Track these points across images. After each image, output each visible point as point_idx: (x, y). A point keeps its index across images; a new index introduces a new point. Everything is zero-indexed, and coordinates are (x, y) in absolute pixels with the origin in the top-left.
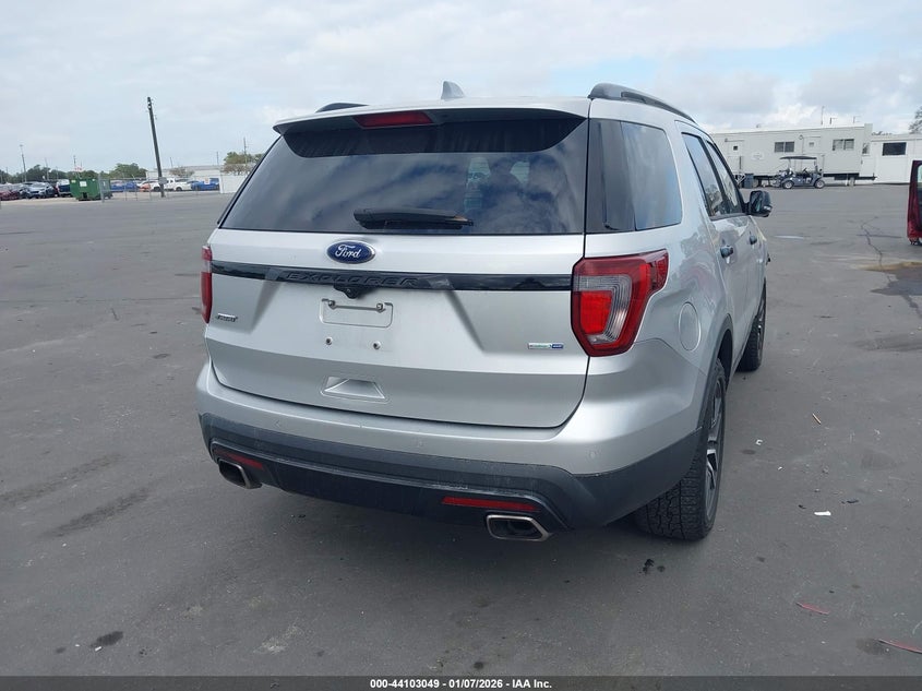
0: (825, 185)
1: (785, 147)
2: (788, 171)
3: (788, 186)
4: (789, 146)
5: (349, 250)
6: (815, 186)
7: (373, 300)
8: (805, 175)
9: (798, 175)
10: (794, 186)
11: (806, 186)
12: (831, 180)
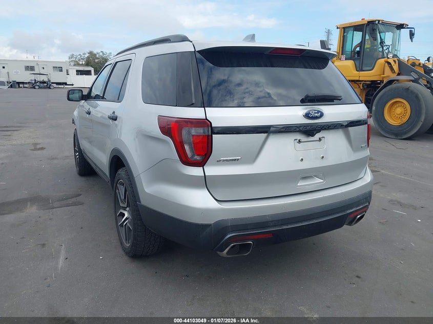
0: (54, 88)
1: (30, 68)
2: (35, 80)
3: (37, 87)
4: (32, 68)
5: (315, 113)
6: (49, 88)
7: (317, 136)
8: (44, 82)
9: (41, 82)
10: (40, 88)
11: (45, 88)
12: (55, 85)
